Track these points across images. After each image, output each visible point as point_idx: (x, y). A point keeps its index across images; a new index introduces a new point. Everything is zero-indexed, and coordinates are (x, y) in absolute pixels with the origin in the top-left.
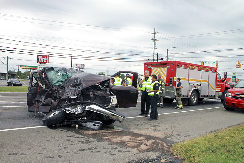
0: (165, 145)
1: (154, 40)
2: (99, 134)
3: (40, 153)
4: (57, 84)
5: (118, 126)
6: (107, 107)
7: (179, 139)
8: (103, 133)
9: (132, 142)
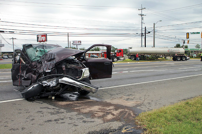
0: (132, 114)
1: (142, 15)
2: (72, 104)
3: (6, 126)
4: (36, 60)
5: (93, 97)
6: (78, 79)
7: (148, 107)
8: (76, 103)
9: (101, 112)
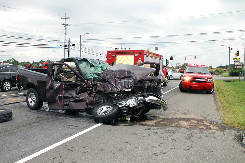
1: (65, 25)
